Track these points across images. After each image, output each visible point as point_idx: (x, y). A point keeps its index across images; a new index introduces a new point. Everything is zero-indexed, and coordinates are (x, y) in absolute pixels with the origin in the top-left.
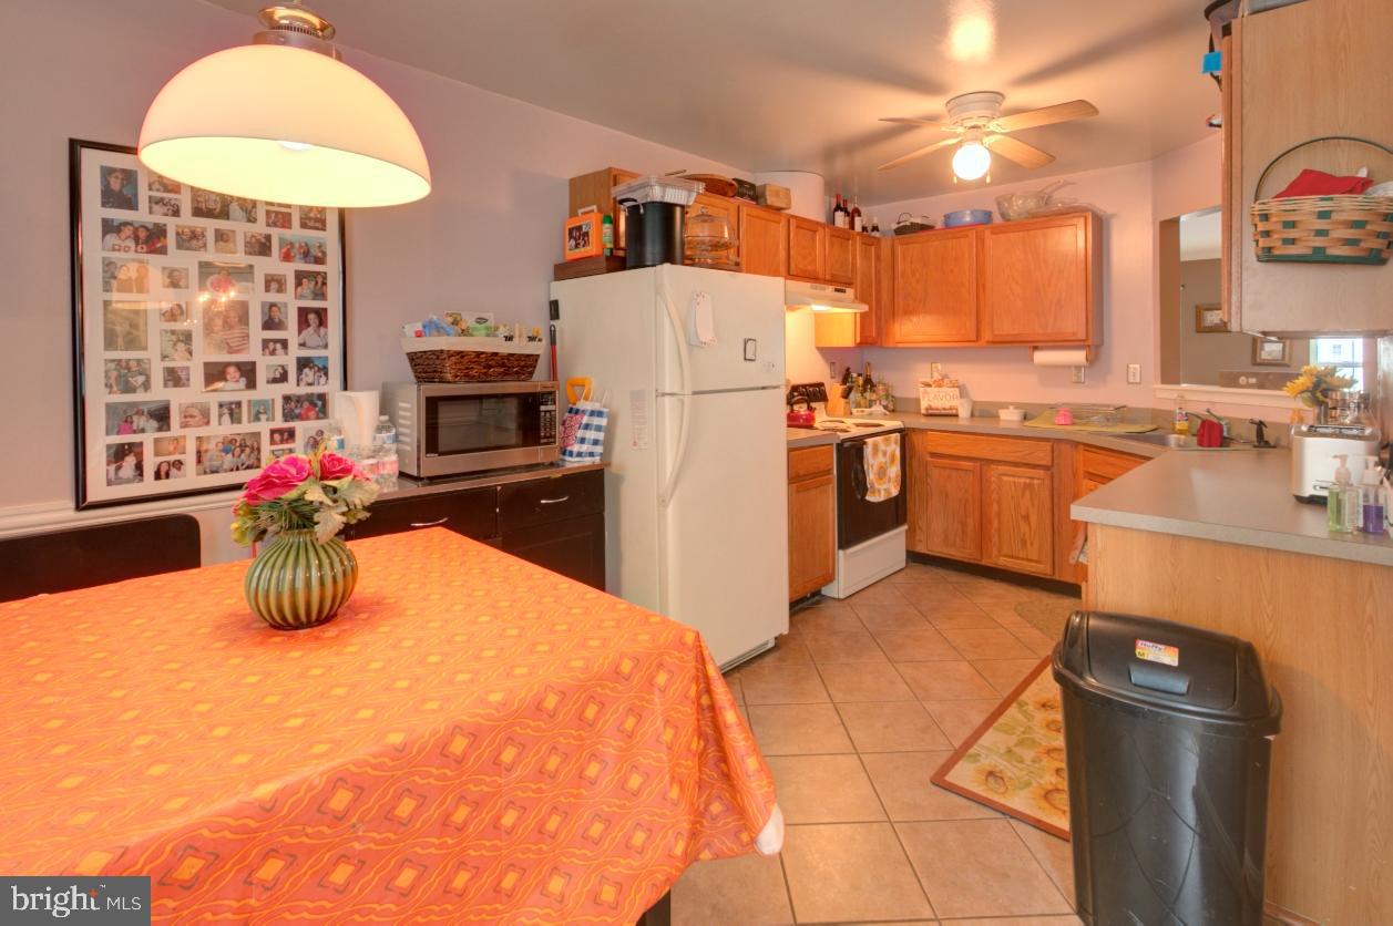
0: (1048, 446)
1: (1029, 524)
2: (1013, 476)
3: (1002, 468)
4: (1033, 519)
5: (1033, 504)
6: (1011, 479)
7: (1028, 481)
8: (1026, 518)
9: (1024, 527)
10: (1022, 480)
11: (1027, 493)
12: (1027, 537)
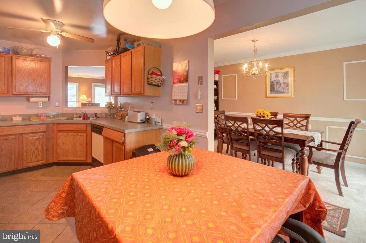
0: (45, 126)
1: (38, 150)
2: (32, 137)
3: (27, 135)
4: (40, 148)
5: (40, 144)
6: (31, 138)
7: (38, 137)
8: (37, 149)
9: (36, 152)
10: (36, 137)
11: (38, 141)
12: (38, 154)
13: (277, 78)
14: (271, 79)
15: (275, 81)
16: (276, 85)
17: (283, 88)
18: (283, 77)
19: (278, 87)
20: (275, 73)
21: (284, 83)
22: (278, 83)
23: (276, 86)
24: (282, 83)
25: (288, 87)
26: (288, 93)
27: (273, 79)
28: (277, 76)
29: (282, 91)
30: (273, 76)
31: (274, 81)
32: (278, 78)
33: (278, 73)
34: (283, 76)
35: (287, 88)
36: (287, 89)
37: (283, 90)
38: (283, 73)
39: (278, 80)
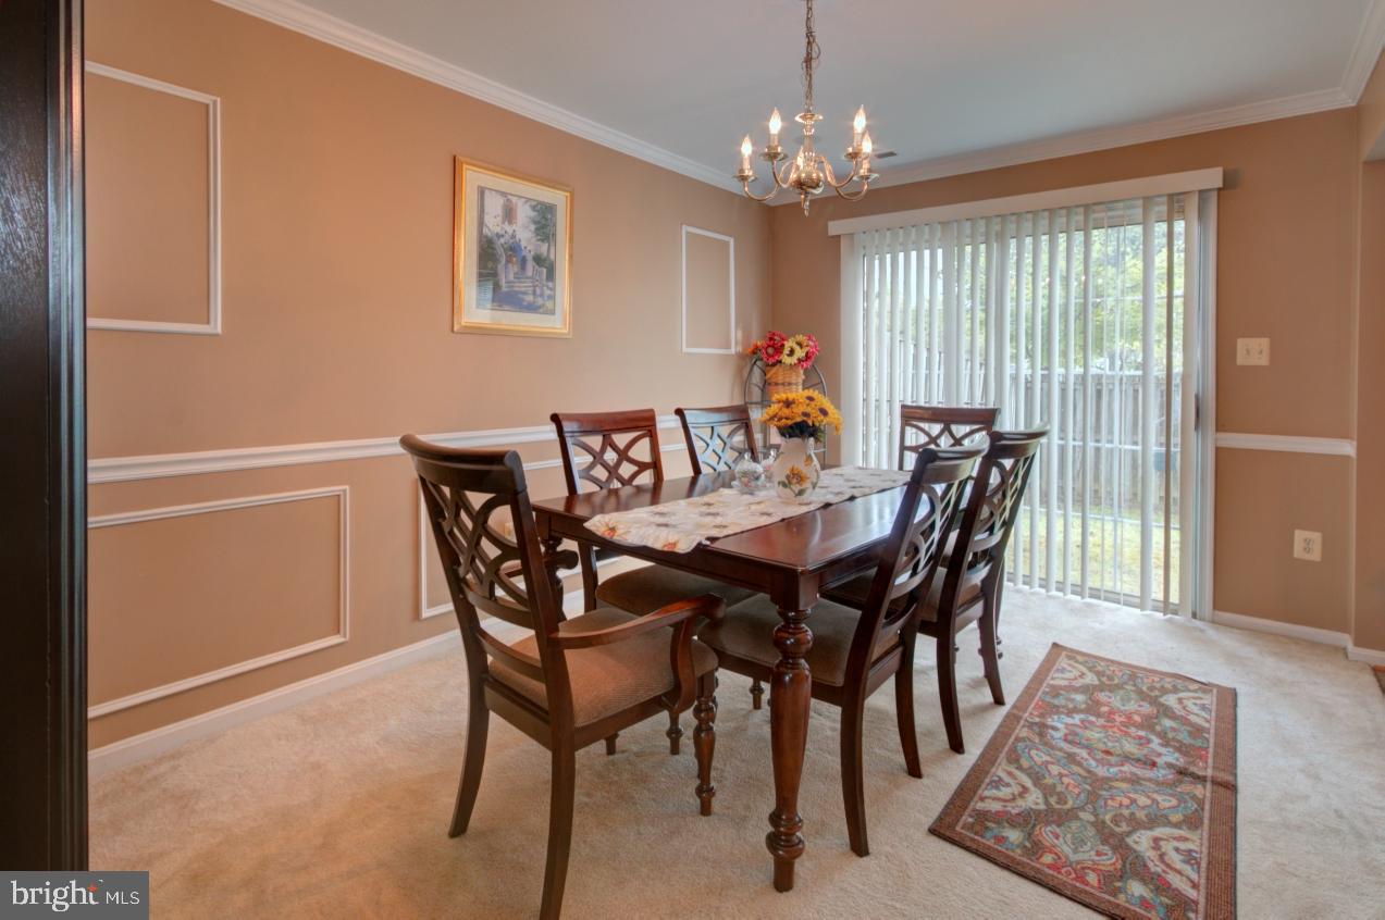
13: (510, 223)
14: (481, 223)
15: (502, 241)
16: (503, 260)
17: (535, 287)
18: (533, 227)
19: (511, 277)
20: (504, 194)
21: (538, 260)
22: (514, 249)
23: (506, 264)
24: (529, 258)
25: (550, 284)
26: (552, 312)
27: (494, 224)
28: (509, 214)
29: (530, 298)
30: (494, 206)
31: (499, 236)
32: (514, 227)
33: (514, 199)
34: (535, 222)
35: (548, 287)
36: (548, 292)
37: (534, 293)
38: (534, 203)
39: (513, 236)
